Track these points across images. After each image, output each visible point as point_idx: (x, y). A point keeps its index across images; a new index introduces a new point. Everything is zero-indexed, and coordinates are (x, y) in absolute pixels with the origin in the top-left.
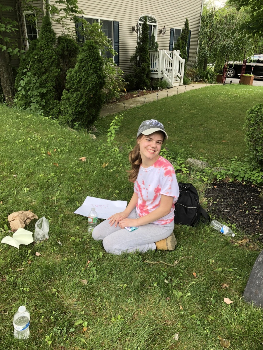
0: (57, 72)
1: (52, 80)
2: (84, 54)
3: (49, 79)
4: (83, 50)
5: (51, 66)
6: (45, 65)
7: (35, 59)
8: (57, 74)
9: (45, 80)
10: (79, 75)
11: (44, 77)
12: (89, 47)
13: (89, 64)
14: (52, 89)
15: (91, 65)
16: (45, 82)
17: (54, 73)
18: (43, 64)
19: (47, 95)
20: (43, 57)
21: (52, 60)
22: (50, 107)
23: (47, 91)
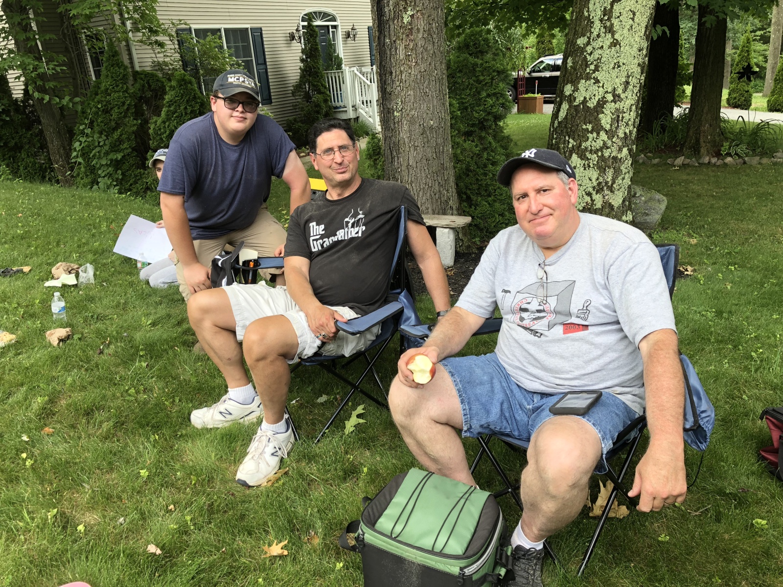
0: (134, 125)
1: (129, 139)
2: (173, 93)
3: (124, 136)
4: (171, 87)
5: (125, 117)
6: (114, 116)
7: (99, 108)
8: (135, 128)
9: (118, 138)
10: (169, 126)
11: (116, 135)
12: (178, 81)
13: (182, 108)
14: (131, 153)
15: (186, 108)
16: (118, 143)
17: (131, 127)
18: (112, 115)
19: (124, 163)
20: (110, 104)
21: (125, 107)
22: (131, 182)
23: (124, 157)
